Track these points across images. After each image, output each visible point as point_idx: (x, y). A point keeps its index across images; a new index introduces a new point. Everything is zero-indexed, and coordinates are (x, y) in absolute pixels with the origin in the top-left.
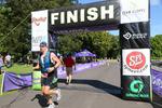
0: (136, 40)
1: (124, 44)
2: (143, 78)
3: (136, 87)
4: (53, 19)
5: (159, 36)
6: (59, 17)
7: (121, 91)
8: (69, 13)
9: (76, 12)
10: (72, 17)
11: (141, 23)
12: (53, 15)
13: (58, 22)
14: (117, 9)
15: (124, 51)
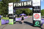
0: (37, 11)
1: (34, 12)
2: (39, 21)
3: (37, 23)
4: (15, 5)
5: (43, 10)
6: (16, 4)
7: (33, 24)
8: (19, 4)
9: (21, 3)
10: (20, 5)
11: (38, 6)
12: (14, 4)
13: (16, 6)
14: (32, 3)
15: (34, 14)
